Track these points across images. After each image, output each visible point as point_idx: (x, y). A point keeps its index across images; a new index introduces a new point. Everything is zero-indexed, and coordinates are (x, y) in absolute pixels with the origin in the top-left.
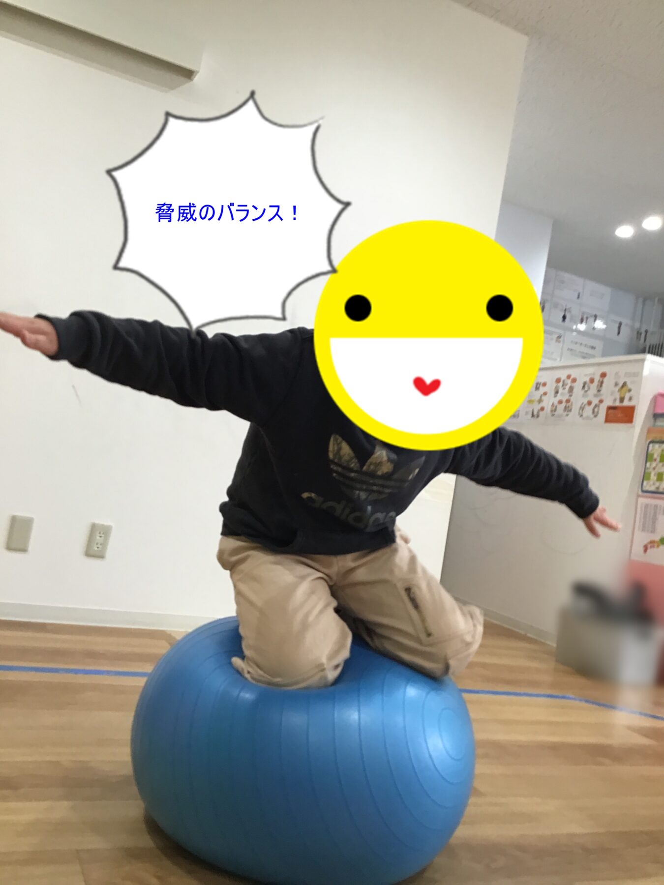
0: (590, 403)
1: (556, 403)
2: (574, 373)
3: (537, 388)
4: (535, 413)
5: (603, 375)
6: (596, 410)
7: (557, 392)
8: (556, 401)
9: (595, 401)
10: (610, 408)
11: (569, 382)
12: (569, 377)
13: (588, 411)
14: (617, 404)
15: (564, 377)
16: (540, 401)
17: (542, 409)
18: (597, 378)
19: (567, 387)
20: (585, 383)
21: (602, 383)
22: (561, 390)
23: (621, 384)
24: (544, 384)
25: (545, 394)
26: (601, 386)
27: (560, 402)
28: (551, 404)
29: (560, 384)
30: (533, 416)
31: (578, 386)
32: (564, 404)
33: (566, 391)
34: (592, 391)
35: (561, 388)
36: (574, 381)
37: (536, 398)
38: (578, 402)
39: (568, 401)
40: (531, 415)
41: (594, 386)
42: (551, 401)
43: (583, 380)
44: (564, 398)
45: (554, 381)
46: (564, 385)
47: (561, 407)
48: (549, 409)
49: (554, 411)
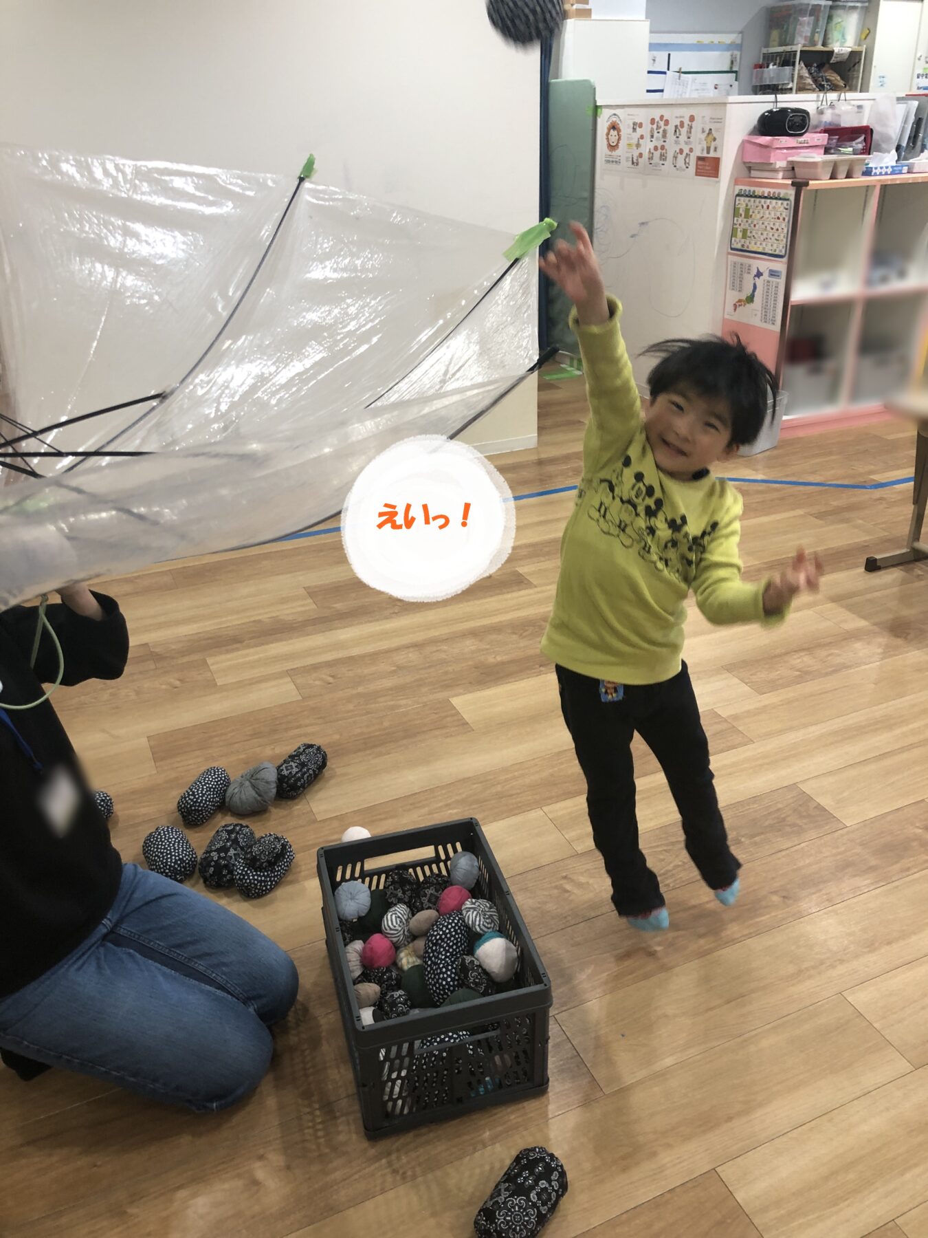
0: (681, 151)
1: (652, 151)
2: (667, 113)
3: (634, 130)
4: (635, 161)
5: (692, 118)
6: (687, 161)
7: (652, 136)
8: (651, 146)
9: (686, 151)
10: (699, 159)
11: (662, 123)
12: (662, 117)
13: (681, 158)
14: (705, 155)
15: (657, 119)
16: (638, 145)
17: (641, 155)
18: (687, 122)
19: (661, 131)
20: (676, 127)
21: (691, 127)
22: (656, 135)
23: (707, 132)
24: (641, 125)
25: (642, 137)
26: (690, 132)
27: (656, 148)
28: (648, 150)
29: (655, 126)
30: (633, 163)
31: (671, 129)
32: (659, 151)
33: (660, 135)
34: (683, 137)
35: (656, 132)
36: (667, 122)
37: (635, 141)
38: (671, 149)
39: (663, 147)
40: (631, 162)
41: (684, 131)
42: (647, 146)
43: (674, 122)
44: (659, 144)
45: (649, 121)
46: (658, 127)
47: (657, 154)
48: (646, 155)
49: (651, 158)
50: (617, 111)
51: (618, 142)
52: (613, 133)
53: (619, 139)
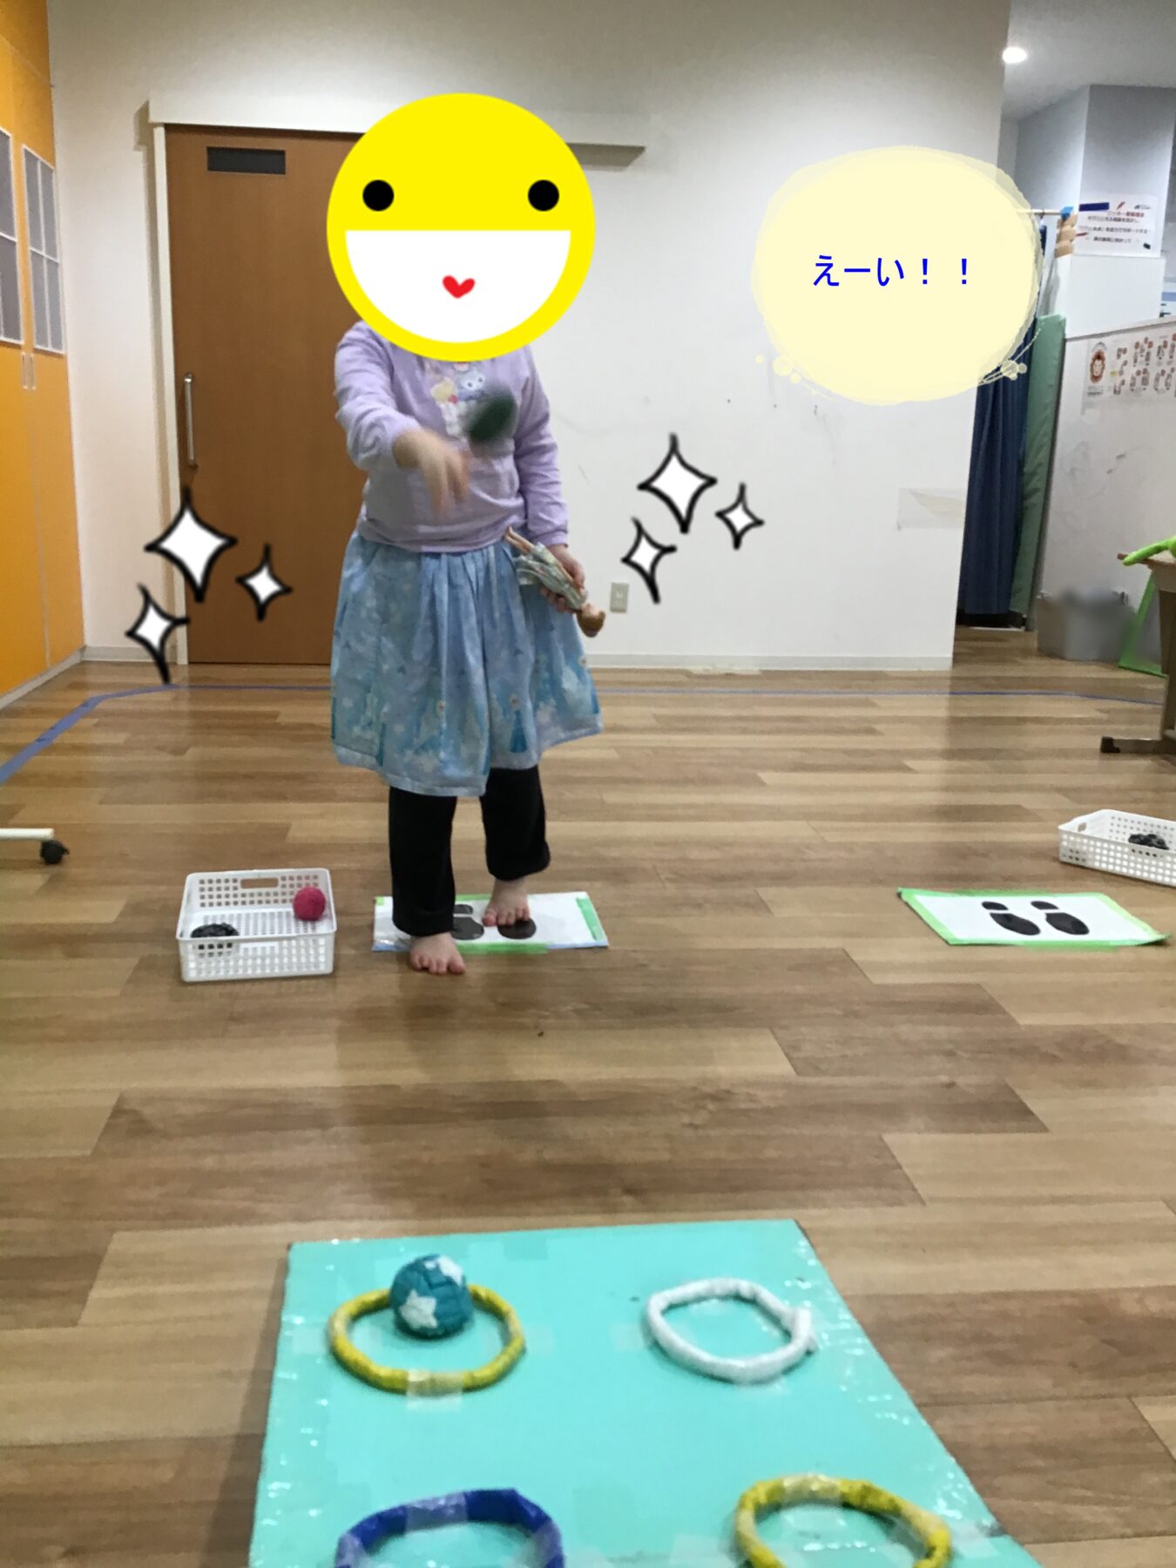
0: (1163, 372)
1: (1135, 375)
2: (1152, 335)
3: (1119, 356)
4: (1117, 389)
6: (1169, 382)
7: (1135, 361)
8: (1133, 371)
9: (1168, 371)
11: (1146, 346)
12: (1146, 340)
13: (1162, 380)
15: (1142, 342)
16: (1121, 373)
17: (1123, 383)
18: (1170, 341)
19: (1145, 354)
20: (1160, 347)
21: (1174, 346)
22: (1139, 359)
24: (1125, 351)
25: (1125, 363)
27: (1138, 373)
28: (1130, 377)
29: (1139, 350)
30: (1115, 392)
32: (1142, 375)
33: (1143, 359)
34: (1166, 357)
35: (1139, 355)
36: (1151, 345)
37: (1118, 369)
38: (1153, 372)
39: (1145, 371)
40: (1113, 391)
41: (1167, 351)
42: (1130, 371)
43: (1157, 343)
44: (1141, 369)
45: (1134, 344)
46: (1142, 350)
47: (1139, 379)
48: (1128, 380)
49: (1132, 384)
50: (1103, 340)
51: (1102, 372)
52: (1098, 362)
53: (1103, 368)
